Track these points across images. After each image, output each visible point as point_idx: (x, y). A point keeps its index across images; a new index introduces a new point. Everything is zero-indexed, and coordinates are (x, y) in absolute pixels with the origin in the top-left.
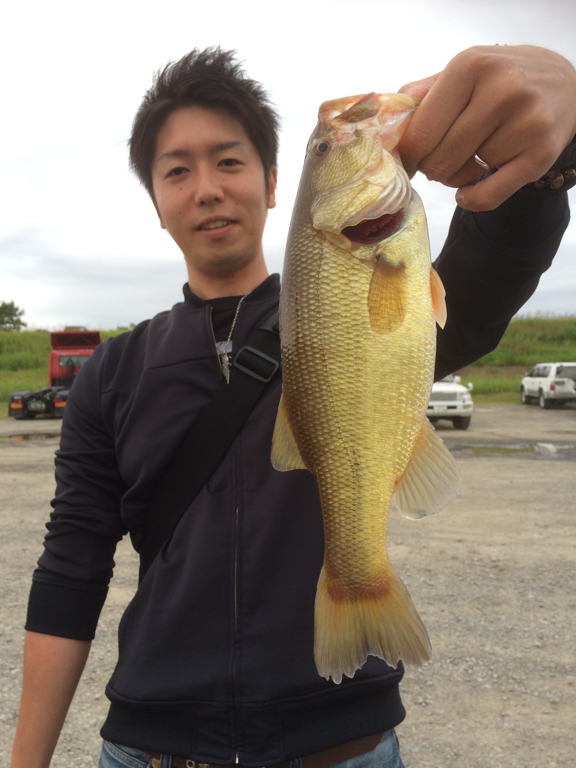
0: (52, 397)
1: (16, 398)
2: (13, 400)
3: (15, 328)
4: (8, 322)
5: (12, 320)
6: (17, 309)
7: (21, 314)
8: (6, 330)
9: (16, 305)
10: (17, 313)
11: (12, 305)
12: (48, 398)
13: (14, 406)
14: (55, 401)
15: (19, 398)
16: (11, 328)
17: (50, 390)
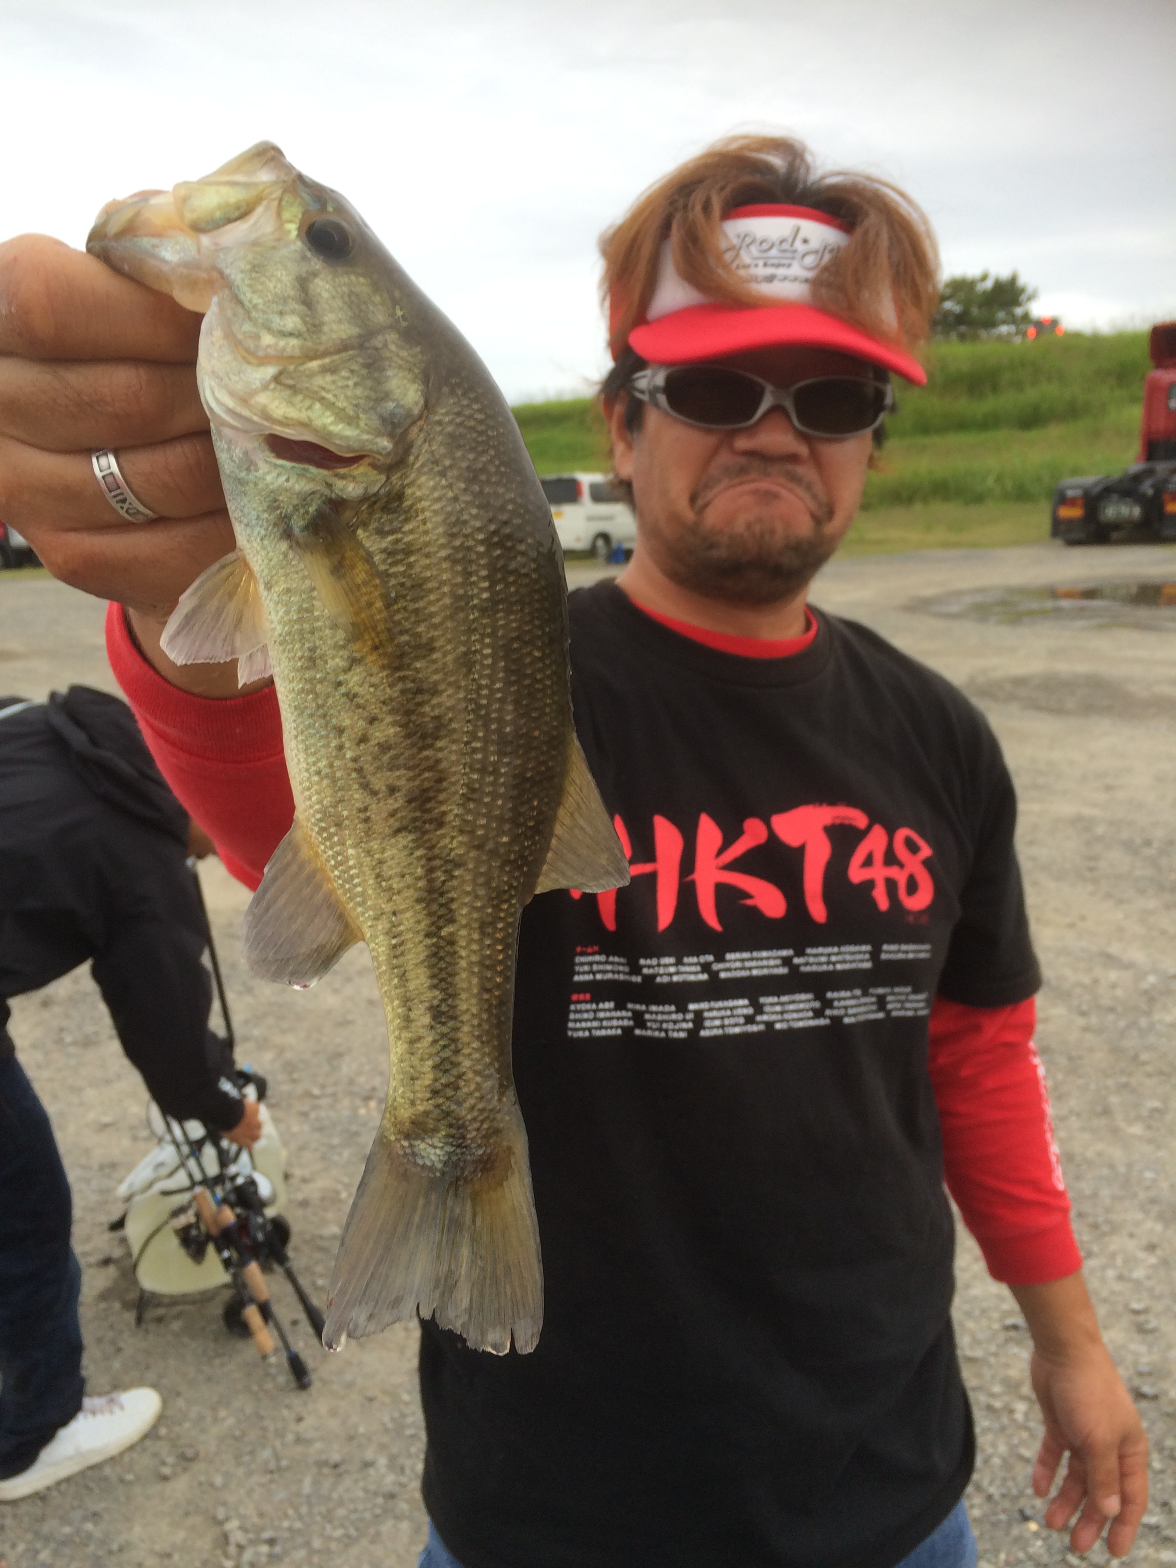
0: (1159, 490)
1: (1070, 493)
2: (1062, 500)
3: (1017, 333)
4: (1004, 322)
5: (1013, 315)
6: (1022, 291)
7: (1030, 298)
8: (1000, 338)
9: (1022, 281)
10: (1023, 298)
11: (1013, 280)
12: (1150, 492)
13: (1066, 512)
14: (1166, 497)
15: (1078, 493)
16: (1009, 334)
17: (1150, 472)
